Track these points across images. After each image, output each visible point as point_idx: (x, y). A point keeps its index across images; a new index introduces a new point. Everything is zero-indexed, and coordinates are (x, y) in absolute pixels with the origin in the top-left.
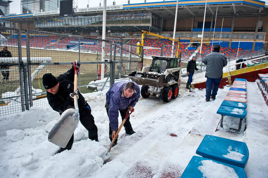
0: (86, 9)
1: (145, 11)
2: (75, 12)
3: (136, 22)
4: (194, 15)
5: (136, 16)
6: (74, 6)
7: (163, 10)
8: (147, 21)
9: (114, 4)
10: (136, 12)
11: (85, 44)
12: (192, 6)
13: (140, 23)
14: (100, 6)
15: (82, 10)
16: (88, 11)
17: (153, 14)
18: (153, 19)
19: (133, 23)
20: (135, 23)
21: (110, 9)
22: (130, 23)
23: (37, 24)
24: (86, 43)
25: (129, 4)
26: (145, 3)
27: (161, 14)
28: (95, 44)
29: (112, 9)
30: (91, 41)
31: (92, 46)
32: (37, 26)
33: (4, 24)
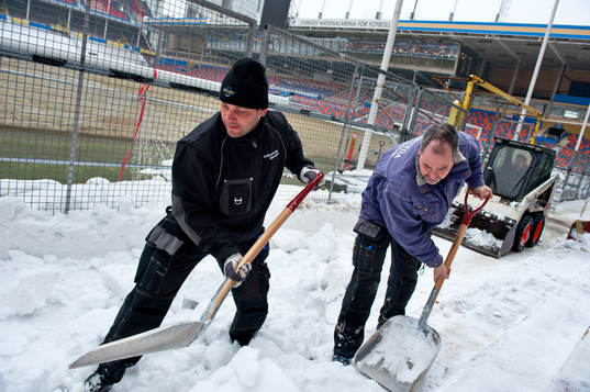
0: (314, 22)
1: (447, 39)
2: (291, 25)
3: (421, 62)
4: (564, 62)
5: (422, 50)
6: (292, 12)
7: (490, 41)
8: (447, 63)
9: (377, 18)
10: (424, 40)
11: (300, 95)
12: (566, 40)
13: (430, 66)
14: (347, 17)
15: (308, 22)
16: (319, 25)
17: (464, 49)
18: (460, 61)
19: (412, 63)
20: (419, 65)
21: (368, 27)
22: (407, 63)
23: (212, 41)
24: (301, 93)
25: (412, 20)
26: (451, 22)
27: (483, 50)
28: (319, 98)
29: (371, 27)
30: (314, 91)
31: (313, 102)
32: (209, 45)
33: (149, 33)
